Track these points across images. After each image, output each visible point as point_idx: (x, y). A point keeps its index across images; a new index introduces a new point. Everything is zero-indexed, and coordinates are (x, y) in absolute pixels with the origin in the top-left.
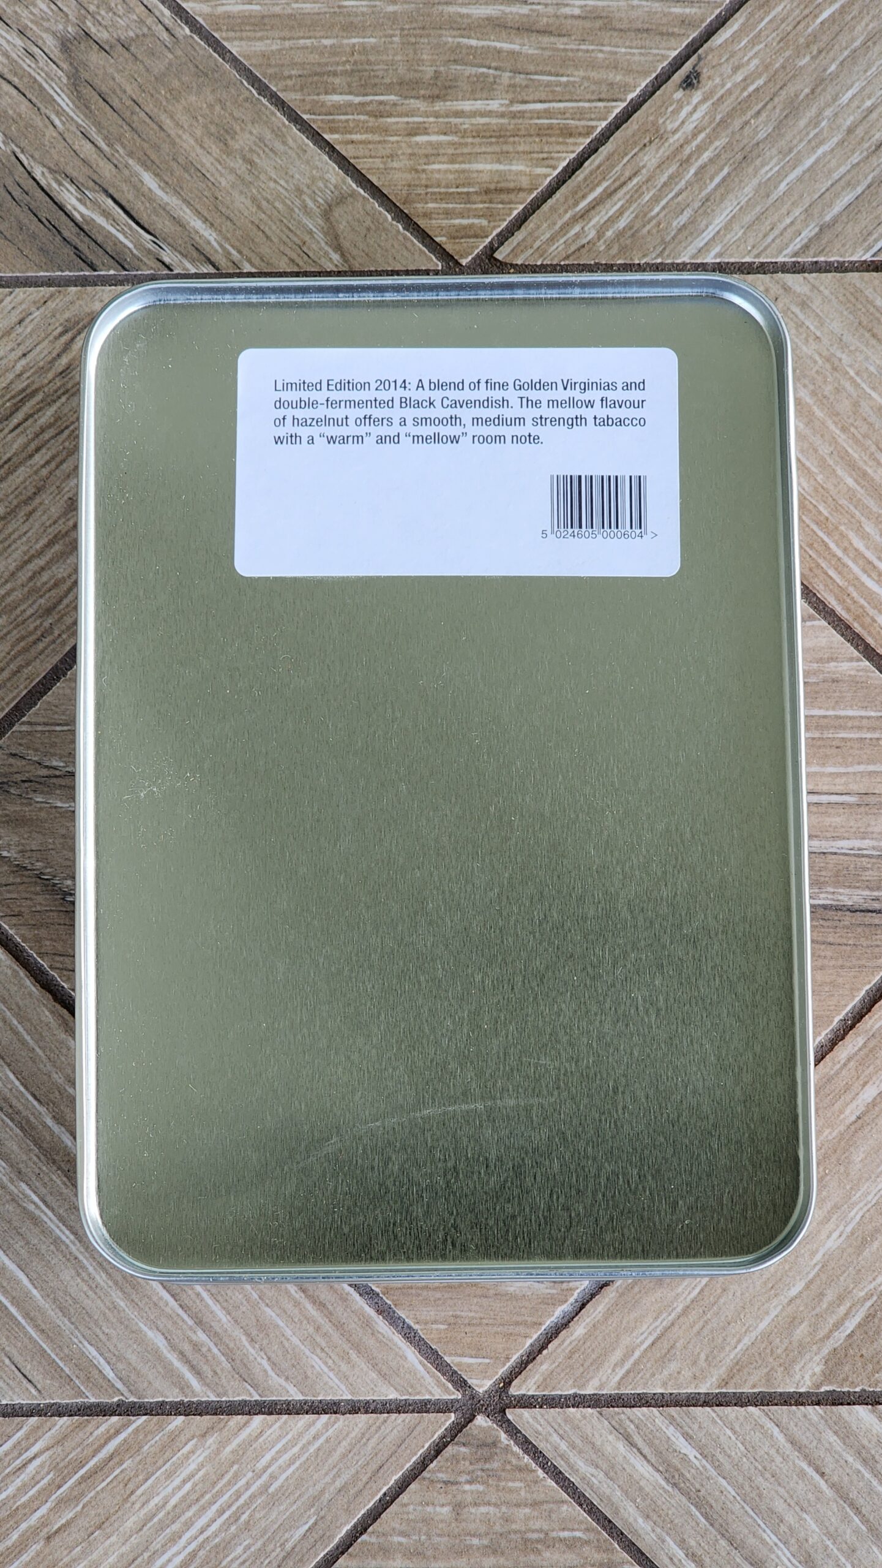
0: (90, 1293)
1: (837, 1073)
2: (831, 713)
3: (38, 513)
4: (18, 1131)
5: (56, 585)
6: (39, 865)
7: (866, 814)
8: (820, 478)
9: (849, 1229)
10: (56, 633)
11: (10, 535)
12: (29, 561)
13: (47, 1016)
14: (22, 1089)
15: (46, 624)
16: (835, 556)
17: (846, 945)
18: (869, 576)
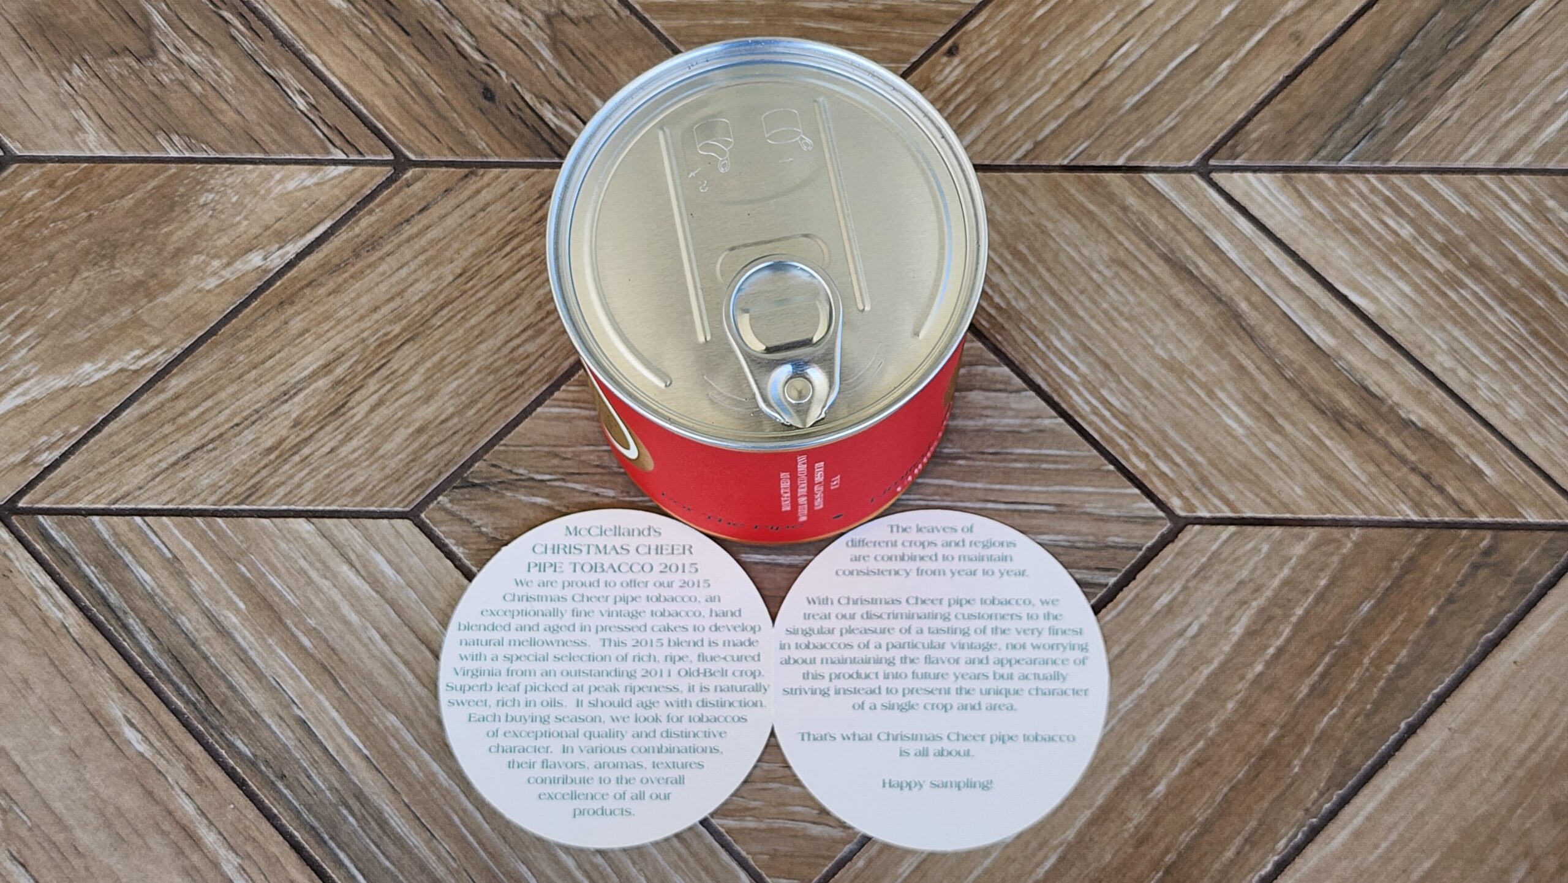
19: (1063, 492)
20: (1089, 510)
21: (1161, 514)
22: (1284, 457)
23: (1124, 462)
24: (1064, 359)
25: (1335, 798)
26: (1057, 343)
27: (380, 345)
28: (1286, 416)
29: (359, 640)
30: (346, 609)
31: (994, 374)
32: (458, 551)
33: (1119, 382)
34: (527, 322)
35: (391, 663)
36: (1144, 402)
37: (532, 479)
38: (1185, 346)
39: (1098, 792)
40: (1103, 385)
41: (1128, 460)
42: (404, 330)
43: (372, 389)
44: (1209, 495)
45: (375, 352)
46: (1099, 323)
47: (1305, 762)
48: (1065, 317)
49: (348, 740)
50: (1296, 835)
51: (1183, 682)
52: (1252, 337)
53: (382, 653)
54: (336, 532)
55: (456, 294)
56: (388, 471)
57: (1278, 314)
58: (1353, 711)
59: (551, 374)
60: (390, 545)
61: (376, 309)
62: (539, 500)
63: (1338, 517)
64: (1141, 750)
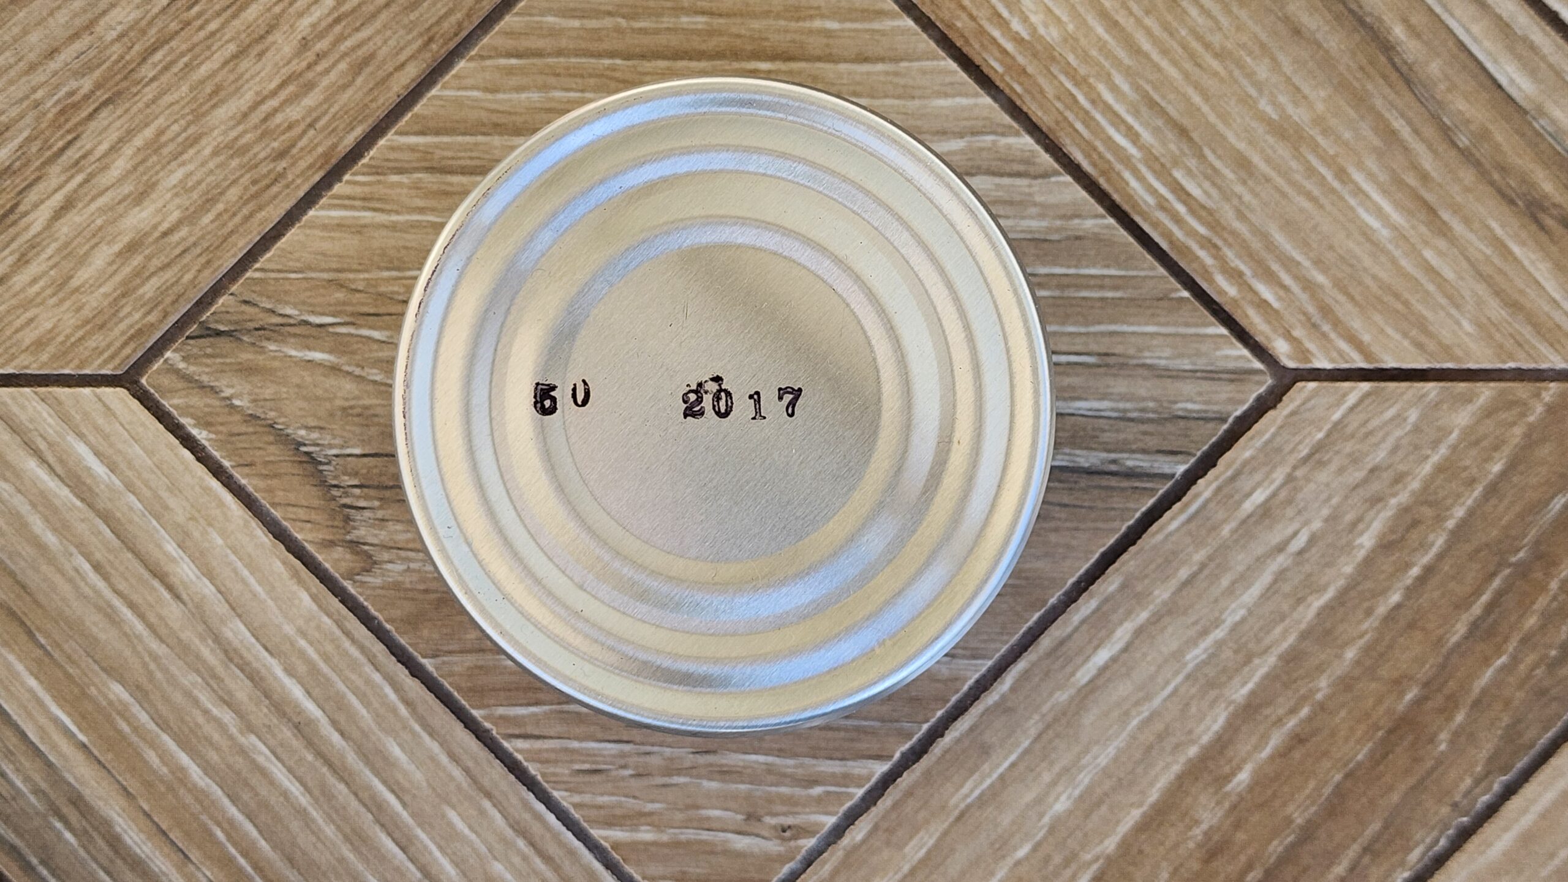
0: (319, 845)
1: (1069, 636)
2: (1072, 271)
3: (269, 54)
4: (248, 682)
5: (290, 127)
6: (272, 414)
7: (1106, 374)
8: (1071, 27)
9: (1077, 792)
10: (290, 177)
11: (242, 75)
12: (262, 101)
13: (278, 566)
14: (253, 640)
15: (279, 169)
16: (1082, 108)
17: (1081, 507)
18: (1118, 130)
19: (1112, 334)
20: (1148, 361)
21: (1258, 365)
22: (1448, 273)
23: (1204, 286)
24: (1117, 120)
25: (1496, 787)
26: (1108, 97)
27: (62, 112)
28: (1456, 209)
29: (61, 572)
30: (37, 525)
31: (1009, 147)
32: (200, 435)
33: (1202, 157)
34: (285, 71)
35: (111, 606)
36: (1239, 189)
37: (306, 323)
38: (1305, 97)
39: (1152, 784)
40: (1176, 163)
41: (1211, 281)
42: (98, 86)
43: (54, 182)
44: (1333, 335)
45: (55, 124)
46: (1175, 63)
47: (1456, 735)
48: (1121, 54)
49: (56, 721)
50: (1437, 841)
51: (1283, 618)
52: (1408, 82)
53: (97, 592)
54: (15, 409)
55: (174, 26)
56: (87, 312)
57: (1451, 43)
58: (1531, 658)
59: (326, 155)
60: (97, 429)
61: (52, 53)
62: (318, 356)
63: (1525, 366)
64: (1216, 722)
